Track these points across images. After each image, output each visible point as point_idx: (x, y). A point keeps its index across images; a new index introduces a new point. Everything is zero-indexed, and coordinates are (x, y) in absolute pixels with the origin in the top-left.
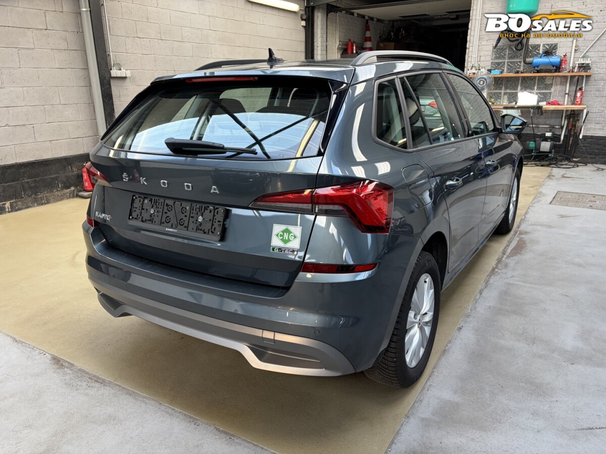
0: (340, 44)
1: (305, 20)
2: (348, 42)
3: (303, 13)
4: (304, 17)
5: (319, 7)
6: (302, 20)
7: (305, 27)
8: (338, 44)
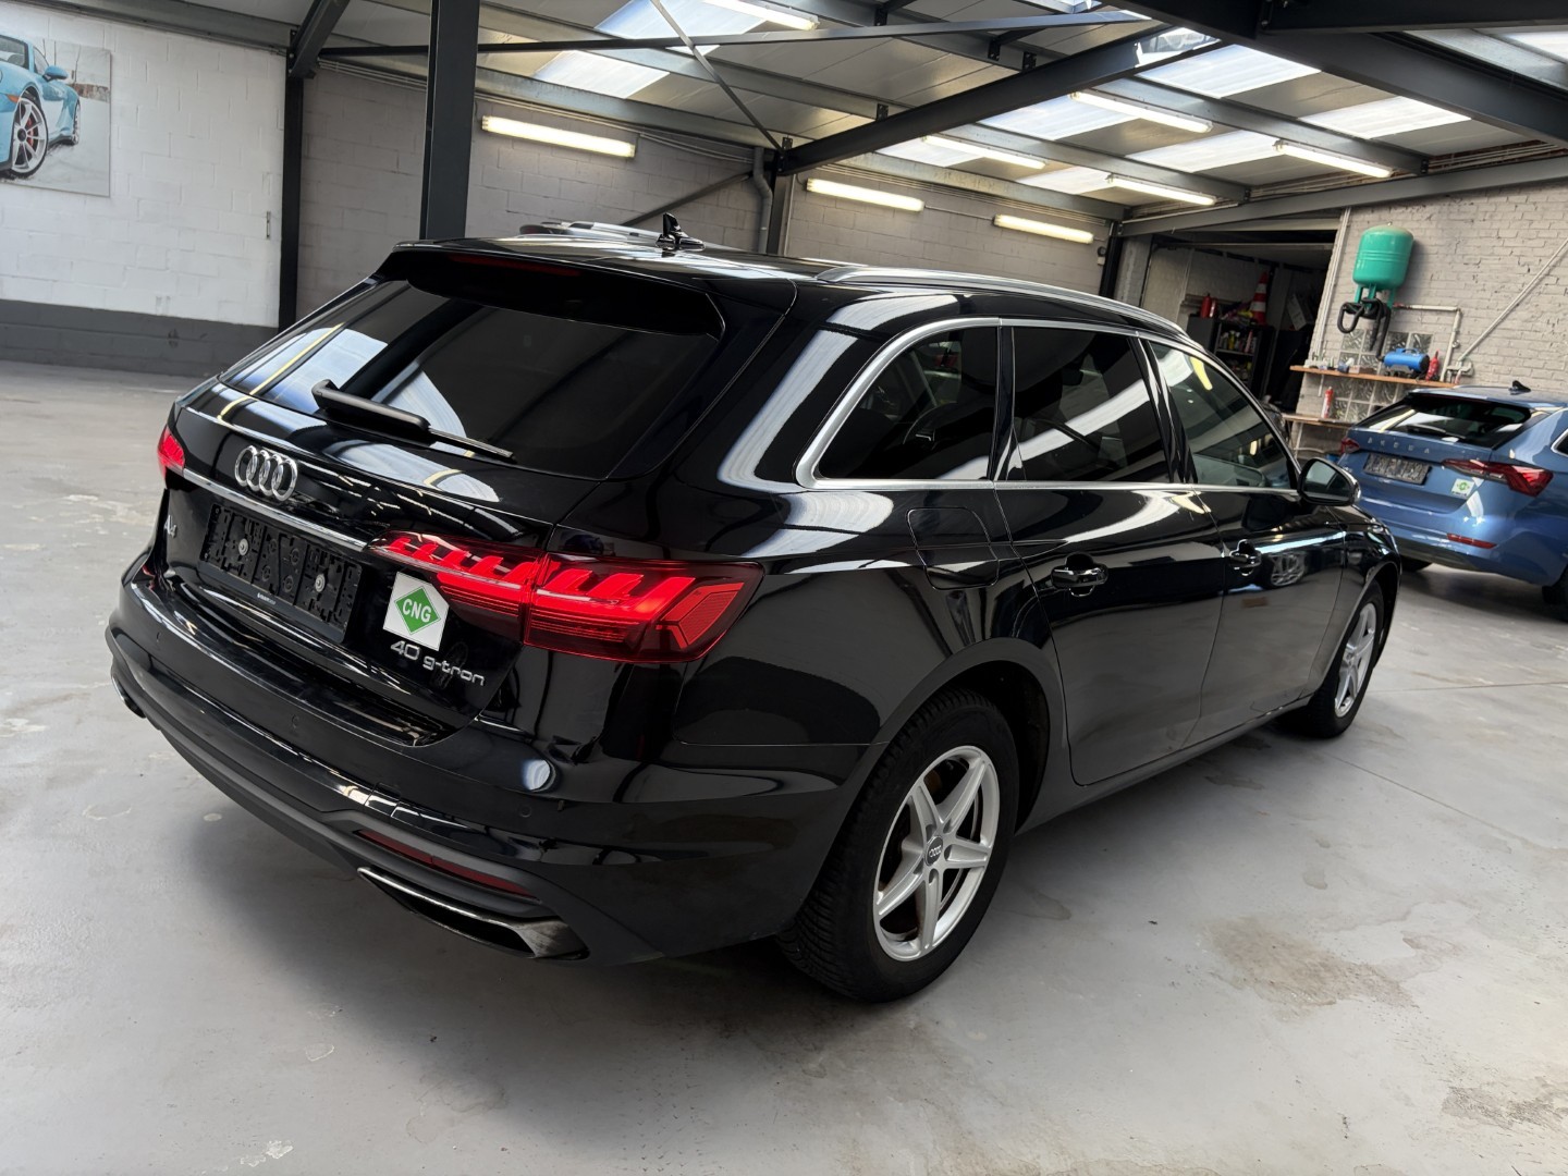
0: (1186, 299)
1: (1107, 256)
2: (1204, 298)
3: (1105, 246)
4: (1103, 252)
5: (1136, 238)
6: (1100, 255)
7: (1105, 266)
8: (1183, 299)
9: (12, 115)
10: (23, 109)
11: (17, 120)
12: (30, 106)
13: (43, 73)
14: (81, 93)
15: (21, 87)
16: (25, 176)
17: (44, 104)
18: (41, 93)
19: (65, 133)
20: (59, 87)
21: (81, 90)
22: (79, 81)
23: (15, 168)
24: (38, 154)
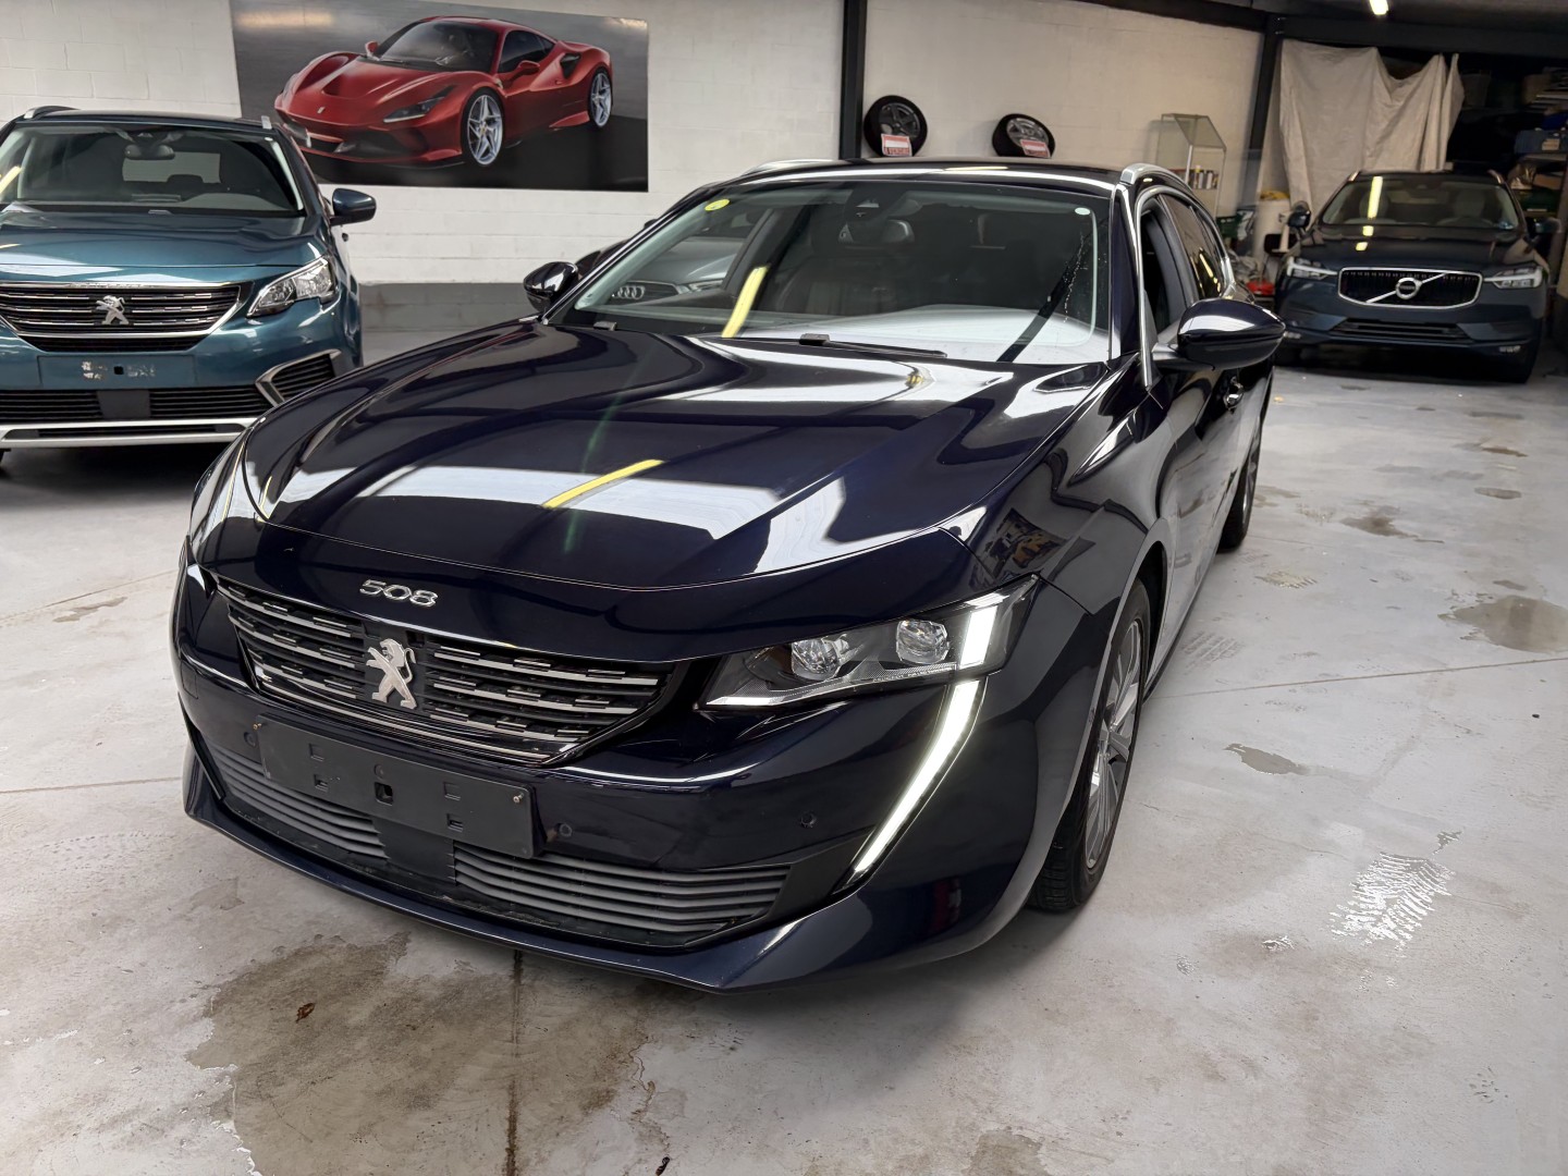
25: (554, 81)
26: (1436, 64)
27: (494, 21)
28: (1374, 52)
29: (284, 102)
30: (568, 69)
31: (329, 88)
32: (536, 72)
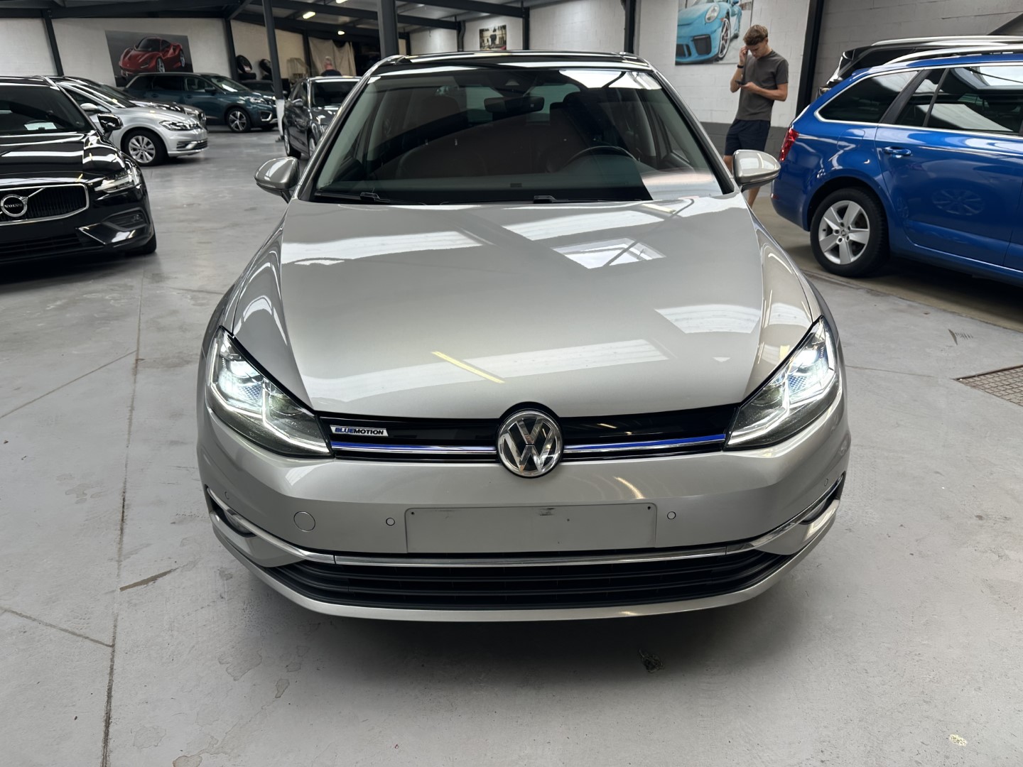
9: (721, 28)
10: (725, 24)
11: (722, 31)
12: (727, 21)
13: (732, 2)
14: (742, 9)
15: (725, 12)
16: (722, 59)
17: (731, 19)
18: (730, 13)
19: (736, 32)
20: (736, 8)
21: (743, 7)
22: (743, 2)
23: (720, 56)
24: (727, 46)
25: (172, 54)
26: (347, 44)
27: (158, 38)
28: (331, 42)
29: (121, 64)
30: (174, 50)
31: (129, 59)
32: (168, 51)
